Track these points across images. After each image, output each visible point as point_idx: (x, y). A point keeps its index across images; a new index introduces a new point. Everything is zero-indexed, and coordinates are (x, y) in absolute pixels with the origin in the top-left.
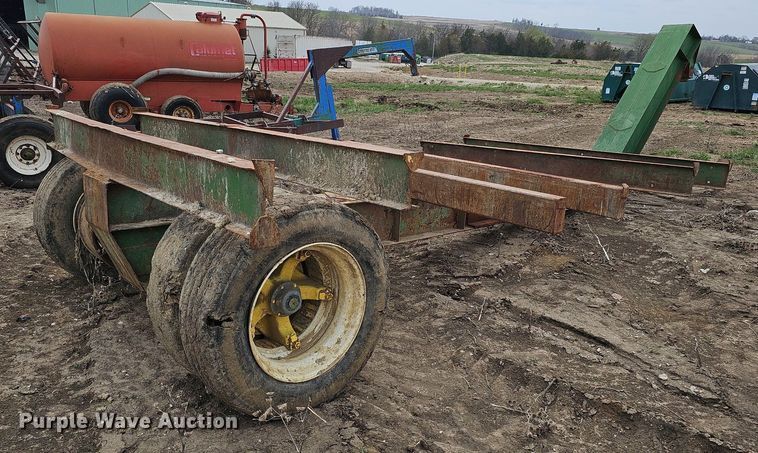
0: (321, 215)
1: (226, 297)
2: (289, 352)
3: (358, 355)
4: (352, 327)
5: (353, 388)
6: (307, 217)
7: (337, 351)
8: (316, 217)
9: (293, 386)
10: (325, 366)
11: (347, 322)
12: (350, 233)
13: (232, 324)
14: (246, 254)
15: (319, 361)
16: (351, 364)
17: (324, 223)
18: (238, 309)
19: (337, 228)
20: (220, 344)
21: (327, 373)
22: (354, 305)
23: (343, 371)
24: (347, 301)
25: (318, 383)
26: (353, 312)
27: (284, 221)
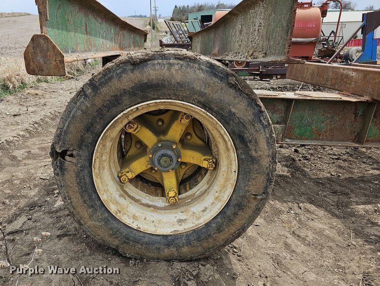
0: (177, 67)
1: (66, 132)
2: (167, 205)
3: (219, 230)
4: (220, 201)
5: (221, 258)
6: (157, 67)
7: (198, 218)
8: (169, 69)
9: (141, 234)
10: (182, 228)
11: (217, 195)
12: (216, 96)
13: (74, 160)
14: (86, 96)
15: (180, 221)
16: (210, 236)
17: (179, 77)
18: (80, 147)
19: (197, 86)
20: (63, 174)
21: (181, 235)
22: (227, 180)
23: (199, 239)
24: (221, 173)
25: (169, 240)
26: (224, 187)
27: (129, 67)
